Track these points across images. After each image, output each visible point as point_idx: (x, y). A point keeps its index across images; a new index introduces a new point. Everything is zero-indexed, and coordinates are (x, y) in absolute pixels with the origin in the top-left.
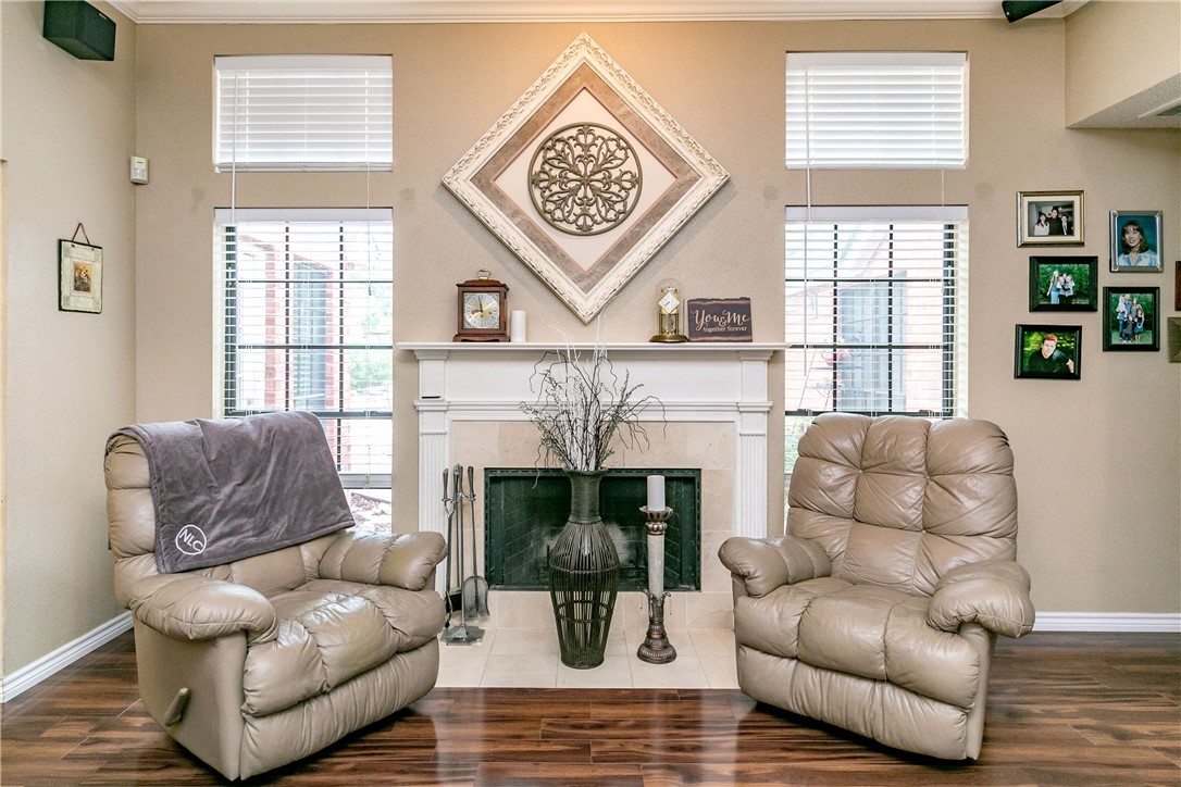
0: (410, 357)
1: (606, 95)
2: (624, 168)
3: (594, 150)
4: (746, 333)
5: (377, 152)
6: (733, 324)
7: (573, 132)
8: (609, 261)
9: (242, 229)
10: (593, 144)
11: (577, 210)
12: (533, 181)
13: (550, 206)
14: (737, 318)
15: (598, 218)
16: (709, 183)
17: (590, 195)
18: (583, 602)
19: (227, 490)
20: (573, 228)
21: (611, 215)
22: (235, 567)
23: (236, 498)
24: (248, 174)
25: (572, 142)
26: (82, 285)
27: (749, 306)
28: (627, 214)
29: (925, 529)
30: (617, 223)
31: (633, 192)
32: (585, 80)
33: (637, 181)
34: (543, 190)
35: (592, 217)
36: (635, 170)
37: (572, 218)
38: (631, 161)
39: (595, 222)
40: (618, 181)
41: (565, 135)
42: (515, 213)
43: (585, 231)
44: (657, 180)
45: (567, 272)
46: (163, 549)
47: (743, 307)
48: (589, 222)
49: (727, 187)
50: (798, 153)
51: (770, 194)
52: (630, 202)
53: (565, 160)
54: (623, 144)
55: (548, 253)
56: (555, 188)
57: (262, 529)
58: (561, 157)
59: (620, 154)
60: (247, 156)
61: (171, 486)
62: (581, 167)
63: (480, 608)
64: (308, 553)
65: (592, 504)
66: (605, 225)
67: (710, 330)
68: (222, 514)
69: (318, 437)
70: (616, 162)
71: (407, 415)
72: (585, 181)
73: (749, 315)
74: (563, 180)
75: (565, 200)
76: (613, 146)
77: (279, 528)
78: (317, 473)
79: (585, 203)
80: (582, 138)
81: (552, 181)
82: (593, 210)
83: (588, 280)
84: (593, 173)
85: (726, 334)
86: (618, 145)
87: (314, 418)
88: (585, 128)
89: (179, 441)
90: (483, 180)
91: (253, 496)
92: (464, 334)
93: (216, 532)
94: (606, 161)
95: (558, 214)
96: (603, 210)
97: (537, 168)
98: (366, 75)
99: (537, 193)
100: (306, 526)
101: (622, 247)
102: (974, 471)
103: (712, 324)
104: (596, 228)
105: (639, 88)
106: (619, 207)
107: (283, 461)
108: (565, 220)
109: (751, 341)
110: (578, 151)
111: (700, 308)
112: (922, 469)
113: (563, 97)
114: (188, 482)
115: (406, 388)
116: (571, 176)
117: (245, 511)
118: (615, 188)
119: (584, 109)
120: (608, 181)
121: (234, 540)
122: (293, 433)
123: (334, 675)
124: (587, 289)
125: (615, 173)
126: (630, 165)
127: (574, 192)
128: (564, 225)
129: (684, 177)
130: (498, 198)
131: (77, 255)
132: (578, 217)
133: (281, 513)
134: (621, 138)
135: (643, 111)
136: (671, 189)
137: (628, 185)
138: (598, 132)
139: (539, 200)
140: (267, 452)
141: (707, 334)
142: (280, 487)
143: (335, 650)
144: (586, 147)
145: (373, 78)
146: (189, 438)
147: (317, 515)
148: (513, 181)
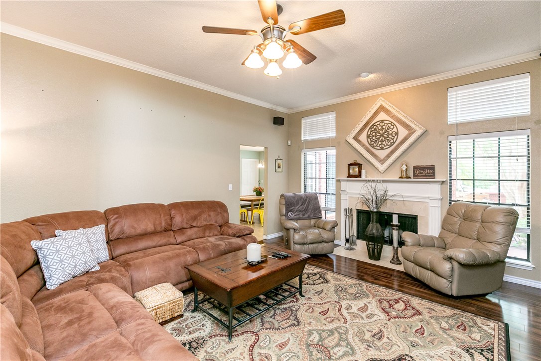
0: (338, 181)
1: (387, 112)
2: (393, 131)
3: (384, 127)
4: (433, 175)
5: (332, 134)
6: (428, 173)
7: (379, 123)
8: (388, 156)
9: (308, 153)
10: (384, 125)
11: (380, 143)
12: (368, 137)
13: (373, 143)
14: (429, 171)
15: (386, 145)
16: (419, 132)
17: (383, 139)
18: (372, 245)
19: (298, 207)
20: (379, 148)
21: (389, 144)
22: (298, 221)
23: (299, 208)
24: (307, 141)
25: (378, 126)
26: (279, 167)
27: (434, 167)
28: (394, 143)
29: (477, 239)
30: (391, 145)
31: (396, 137)
32: (382, 109)
33: (397, 134)
34: (371, 139)
35: (384, 145)
36: (396, 131)
37: (378, 145)
38: (395, 129)
39: (385, 146)
40: (391, 134)
41: (376, 124)
42: (363, 145)
43: (382, 149)
44: (403, 133)
45: (377, 159)
46: (286, 215)
47: (432, 168)
48: (383, 146)
49: (426, 132)
50: (452, 119)
51: (442, 133)
52: (395, 140)
53: (376, 130)
54: (393, 124)
55: (372, 155)
56: (374, 138)
57: (304, 215)
58: (375, 130)
59: (392, 127)
60: (308, 138)
61: (288, 205)
62: (381, 132)
63: (354, 243)
64: (313, 221)
65: (376, 219)
66: (388, 146)
67: (420, 175)
68: (297, 211)
69: (316, 198)
70: (390, 129)
71: (338, 194)
72: (382, 135)
73: (434, 170)
74: (376, 136)
75: (376, 141)
76: (390, 125)
77: (306, 216)
78: (315, 206)
79: (382, 141)
80: (381, 124)
81: (373, 136)
82: (384, 143)
83: (382, 161)
84: (384, 133)
85: (426, 176)
86: (391, 125)
87: (316, 194)
88: (382, 121)
89: (290, 197)
90: (356, 138)
91: (302, 209)
92: (350, 176)
93: (295, 214)
94: (388, 129)
95: (375, 145)
96: (387, 143)
97: (369, 133)
98: (331, 116)
99: (369, 140)
100: (312, 216)
101: (392, 152)
102: (497, 223)
103: (421, 173)
104: (385, 147)
105: (396, 109)
106: (392, 141)
107: (309, 202)
108: (376, 146)
109: (434, 178)
110: (380, 127)
111: (417, 168)
112: (480, 221)
113: (376, 114)
114: (291, 204)
115: (338, 188)
116: (378, 134)
117: (300, 211)
118: (390, 136)
119: (382, 116)
120: (388, 135)
121: (298, 216)
122: (311, 197)
123: (309, 241)
124: (382, 164)
125: (390, 132)
126: (395, 130)
127: (379, 138)
128: (376, 147)
129: (411, 131)
130: (359, 142)
131: (279, 161)
132: (380, 145)
133: (307, 213)
134: (392, 122)
135: (398, 115)
136: (407, 135)
137: (394, 135)
138: (385, 122)
139: (370, 141)
140: (306, 200)
141: (419, 176)
142: (308, 207)
143: (310, 237)
144: (382, 126)
145: (331, 117)
146: (292, 196)
147: (314, 214)
148: (363, 137)
